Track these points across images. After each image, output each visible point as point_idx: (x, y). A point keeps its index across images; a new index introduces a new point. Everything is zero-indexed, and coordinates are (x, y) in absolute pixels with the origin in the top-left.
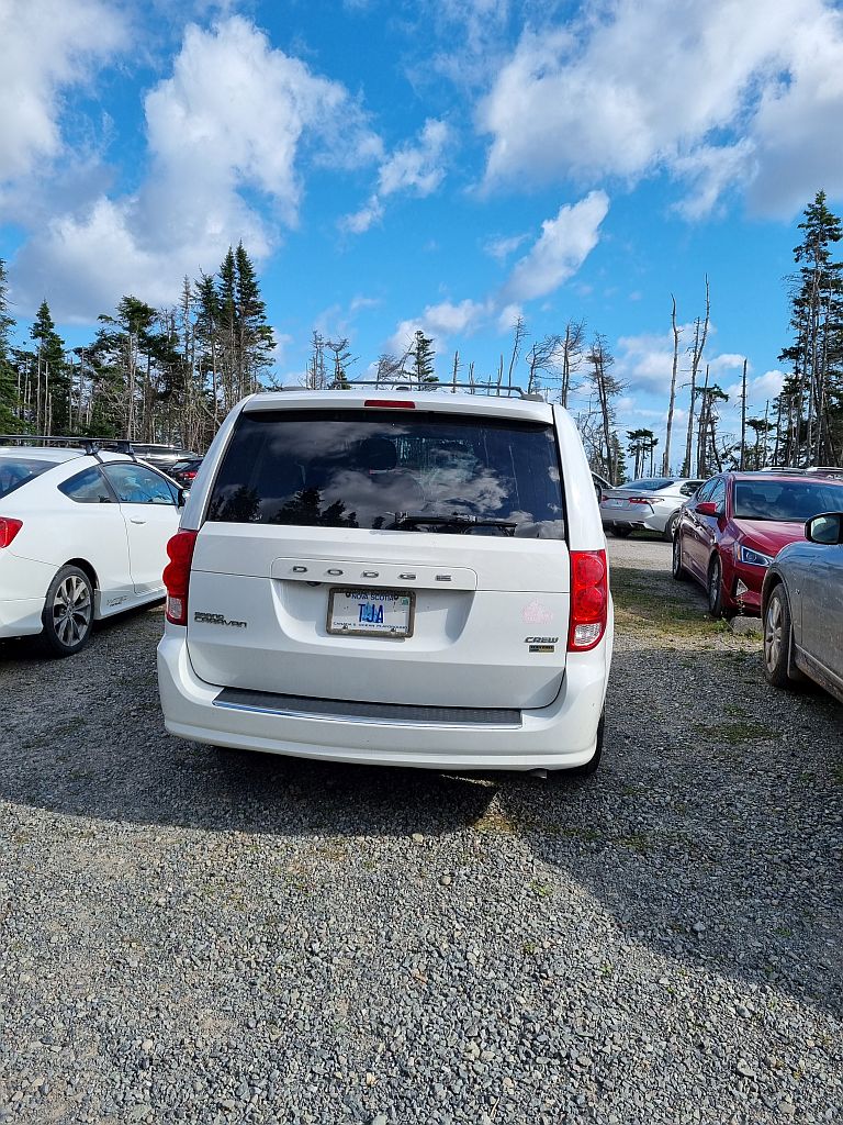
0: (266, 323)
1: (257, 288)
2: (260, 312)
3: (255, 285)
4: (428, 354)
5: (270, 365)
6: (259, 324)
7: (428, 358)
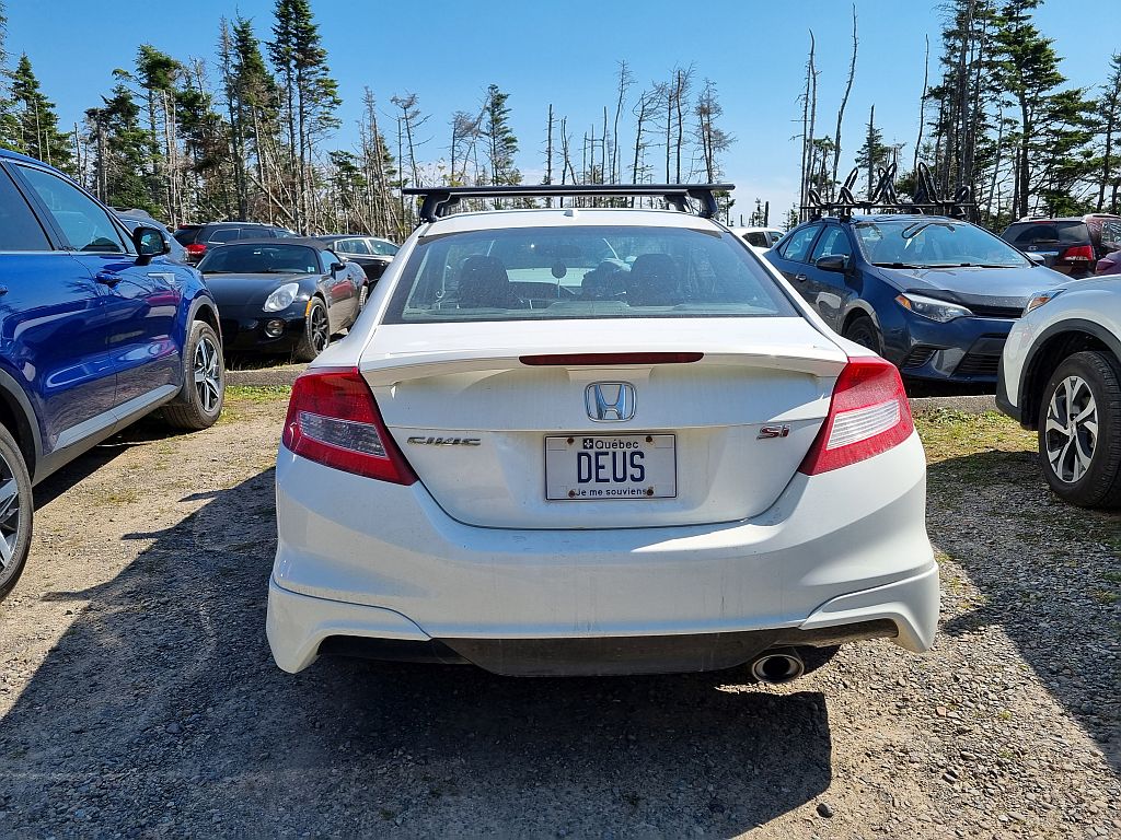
0: (329, 77)
1: (316, 33)
2: (321, 62)
3: (313, 29)
4: (503, 112)
5: (337, 127)
6: (321, 77)
7: (502, 116)
